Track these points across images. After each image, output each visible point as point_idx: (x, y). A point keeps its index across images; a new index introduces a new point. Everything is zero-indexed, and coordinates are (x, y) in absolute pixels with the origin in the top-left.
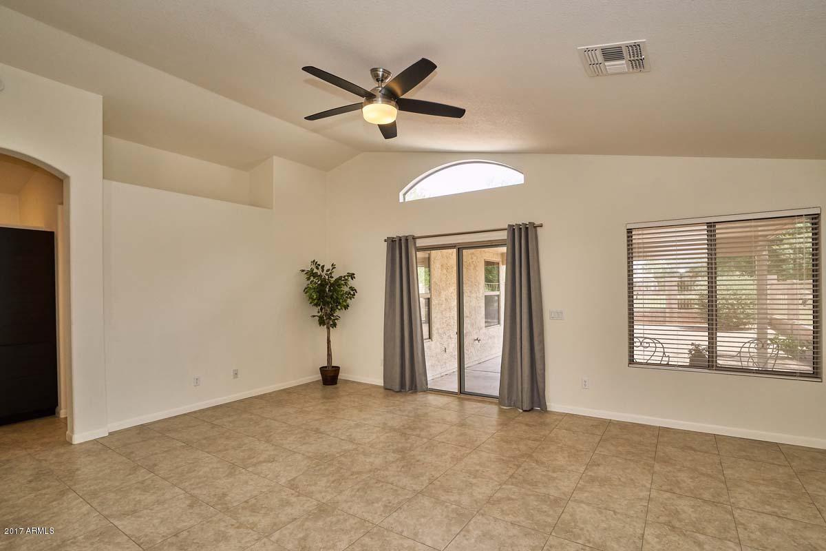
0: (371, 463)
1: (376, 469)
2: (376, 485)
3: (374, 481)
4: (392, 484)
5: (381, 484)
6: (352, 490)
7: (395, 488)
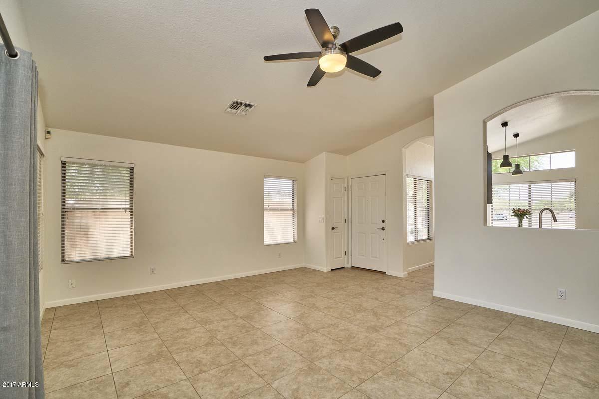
0: (344, 358)
1: (341, 352)
2: (342, 339)
3: (343, 342)
4: (330, 338)
5: (338, 339)
6: (358, 337)
7: (329, 336)
